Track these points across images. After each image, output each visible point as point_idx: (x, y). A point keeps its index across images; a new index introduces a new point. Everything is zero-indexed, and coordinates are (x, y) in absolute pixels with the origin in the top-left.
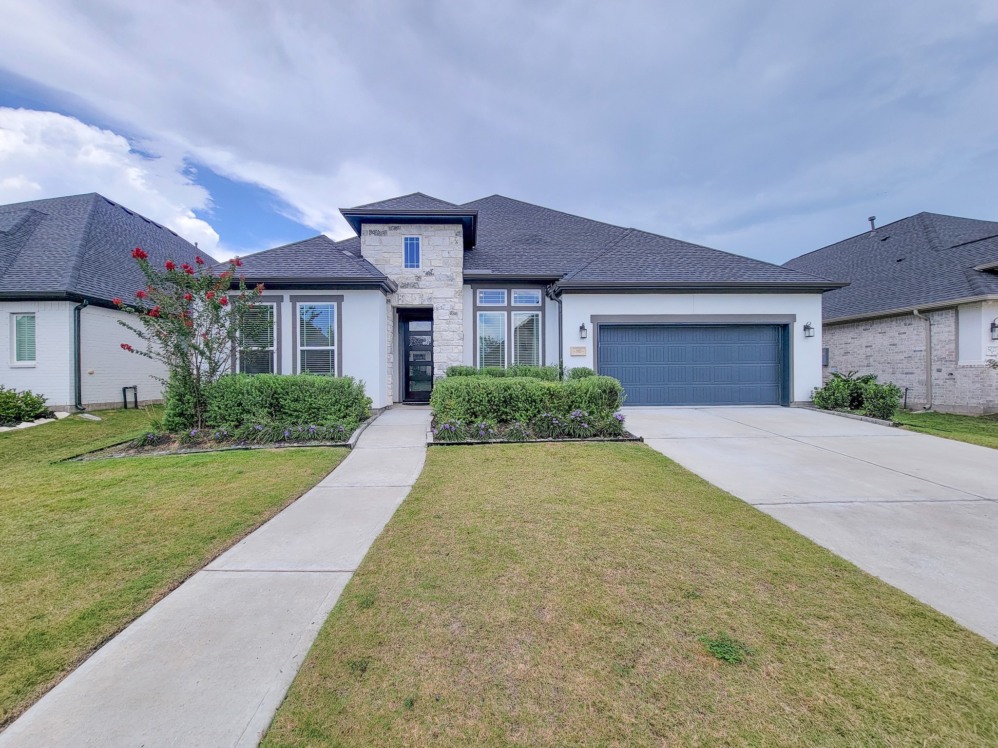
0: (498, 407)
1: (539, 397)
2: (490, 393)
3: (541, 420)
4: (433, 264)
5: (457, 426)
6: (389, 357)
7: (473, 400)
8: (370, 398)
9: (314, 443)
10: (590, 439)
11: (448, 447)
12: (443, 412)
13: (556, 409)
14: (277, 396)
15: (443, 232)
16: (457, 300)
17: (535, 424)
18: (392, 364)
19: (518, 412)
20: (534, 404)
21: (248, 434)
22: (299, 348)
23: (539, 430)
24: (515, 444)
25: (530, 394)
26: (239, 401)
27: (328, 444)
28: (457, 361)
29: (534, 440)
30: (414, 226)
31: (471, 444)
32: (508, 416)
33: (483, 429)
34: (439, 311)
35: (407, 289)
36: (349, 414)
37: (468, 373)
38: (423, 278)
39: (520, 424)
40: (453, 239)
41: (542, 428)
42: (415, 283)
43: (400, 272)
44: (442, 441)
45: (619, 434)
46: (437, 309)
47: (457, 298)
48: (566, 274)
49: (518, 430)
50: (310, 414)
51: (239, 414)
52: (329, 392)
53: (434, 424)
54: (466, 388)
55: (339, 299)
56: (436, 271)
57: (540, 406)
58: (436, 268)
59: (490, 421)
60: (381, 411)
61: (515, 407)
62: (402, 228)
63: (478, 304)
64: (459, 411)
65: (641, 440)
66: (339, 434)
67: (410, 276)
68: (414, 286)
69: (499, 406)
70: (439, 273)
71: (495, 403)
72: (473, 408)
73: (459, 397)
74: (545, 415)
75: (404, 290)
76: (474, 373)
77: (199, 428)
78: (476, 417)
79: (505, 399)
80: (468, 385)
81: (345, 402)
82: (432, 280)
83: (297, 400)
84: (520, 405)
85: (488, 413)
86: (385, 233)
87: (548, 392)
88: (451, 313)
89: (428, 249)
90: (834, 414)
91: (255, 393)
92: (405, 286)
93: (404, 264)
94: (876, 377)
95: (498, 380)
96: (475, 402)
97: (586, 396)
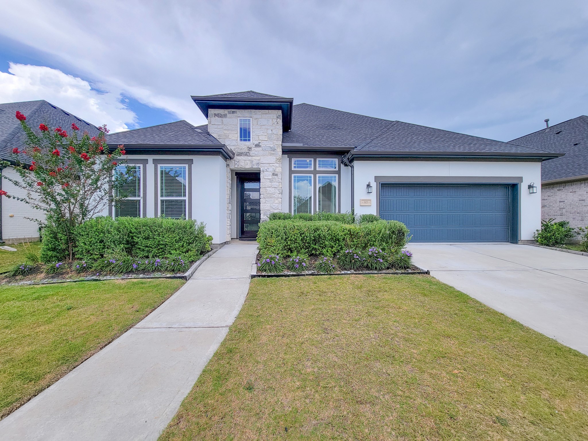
0: (309, 245)
1: (342, 237)
2: (303, 234)
3: (345, 256)
4: (260, 139)
5: (276, 260)
6: (228, 206)
7: (289, 239)
8: (211, 236)
9: (157, 274)
10: (384, 271)
11: (268, 278)
12: (265, 248)
13: (355, 246)
14: (131, 235)
15: (267, 115)
16: (277, 165)
17: (339, 259)
18: (230, 211)
19: (325, 248)
20: (337, 242)
21: (103, 267)
22: (160, 198)
23: (343, 264)
24: (324, 276)
25: (334, 234)
26: (101, 238)
27: (168, 276)
28: (278, 209)
29: (339, 273)
30: (246, 111)
31: (288, 276)
32: (316, 251)
33: (298, 263)
34: (265, 173)
35: (242, 157)
36: (190, 249)
37: (285, 217)
38: (253, 149)
39: (327, 258)
40: (275, 121)
41: (345, 262)
42: (247, 152)
43: (236, 144)
44: (264, 274)
45: (408, 268)
46: (263, 172)
47: (277, 163)
48: (356, 147)
49: (326, 264)
50: (159, 249)
51: (101, 249)
52: (174, 232)
53: (259, 257)
54: (284, 229)
55: (190, 162)
56: (263, 143)
57: (343, 244)
58: (262, 141)
59: (303, 257)
60: (221, 245)
61: (322, 244)
62: (238, 112)
63: (293, 169)
64: (278, 247)
65: (428, 273)
66: (179, 267)
67: (244, 147)
68: (246, 154)
69: (309, 243)
70: (265, 145)
71: (307, 242)
72: (289, 245)
73: (279, 236)
74: (348, 251)
75: (239, 157)
76: (290, 218)
77: (71, 260)
78: (292, 252)
79: (315, 238)
80: (285, 227)
81: (187, 240)
82: (259, 150)
83: (148, 238)
84: (327, 243)
85: (301, 249)
86: (225, 116)
87: (349, 232)
88: (273, 174)
89: (257, 128)
90: (556, 250)
91: (114, 232)
92: (240, 154)
93: (239, 138)
94: (568, 223)
95: (309, 223)
96: (291, 240)
97: (379, 236)
